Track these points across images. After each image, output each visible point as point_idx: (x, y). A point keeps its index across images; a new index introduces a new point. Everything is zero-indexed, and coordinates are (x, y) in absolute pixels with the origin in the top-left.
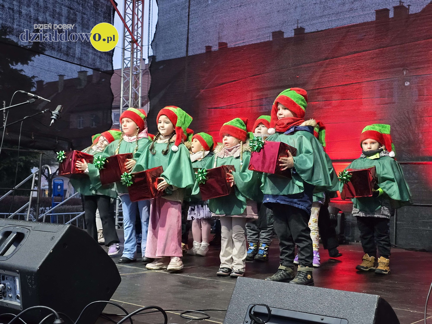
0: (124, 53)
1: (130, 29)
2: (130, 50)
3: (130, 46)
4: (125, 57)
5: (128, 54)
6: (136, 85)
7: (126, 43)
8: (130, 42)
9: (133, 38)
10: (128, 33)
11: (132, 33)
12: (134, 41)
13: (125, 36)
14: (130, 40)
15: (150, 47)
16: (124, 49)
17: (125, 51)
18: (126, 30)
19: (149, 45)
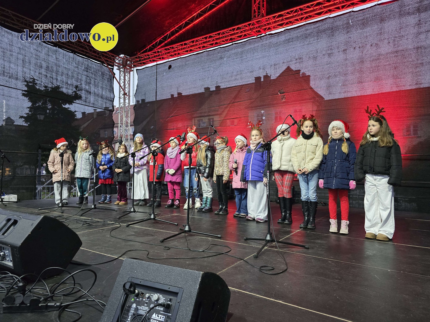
0: (120, 100)
1: (123, 87)
2: (123, 98)
3: (123, 96)
4: (121, 102)
5: (122, 101)
6: (127, 117)
7: (121, 95)
8: (123, 94)
9: (124, 92)
10: (121, 90)
11: (124, 90)
12: (125, 94)
13: (120, 91)
14: (123, 93)
15: (134, 97)
16: (120, 98)
17: (121, 99)
18: (121, 88)
19: (133, 96)
